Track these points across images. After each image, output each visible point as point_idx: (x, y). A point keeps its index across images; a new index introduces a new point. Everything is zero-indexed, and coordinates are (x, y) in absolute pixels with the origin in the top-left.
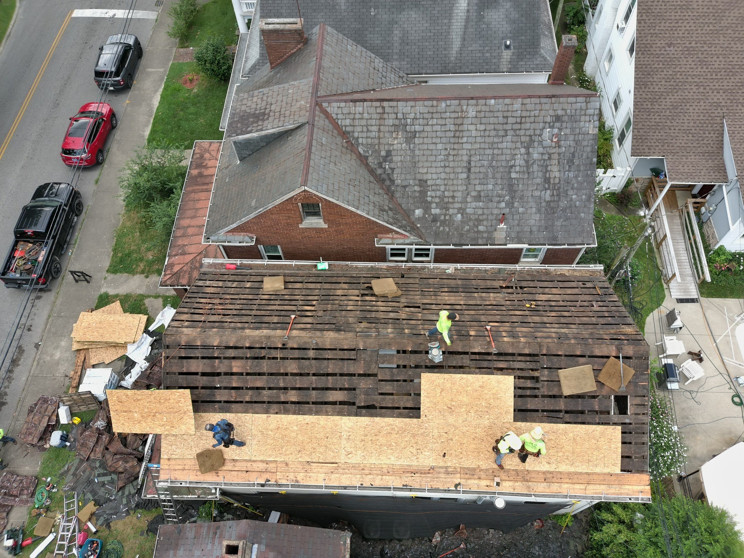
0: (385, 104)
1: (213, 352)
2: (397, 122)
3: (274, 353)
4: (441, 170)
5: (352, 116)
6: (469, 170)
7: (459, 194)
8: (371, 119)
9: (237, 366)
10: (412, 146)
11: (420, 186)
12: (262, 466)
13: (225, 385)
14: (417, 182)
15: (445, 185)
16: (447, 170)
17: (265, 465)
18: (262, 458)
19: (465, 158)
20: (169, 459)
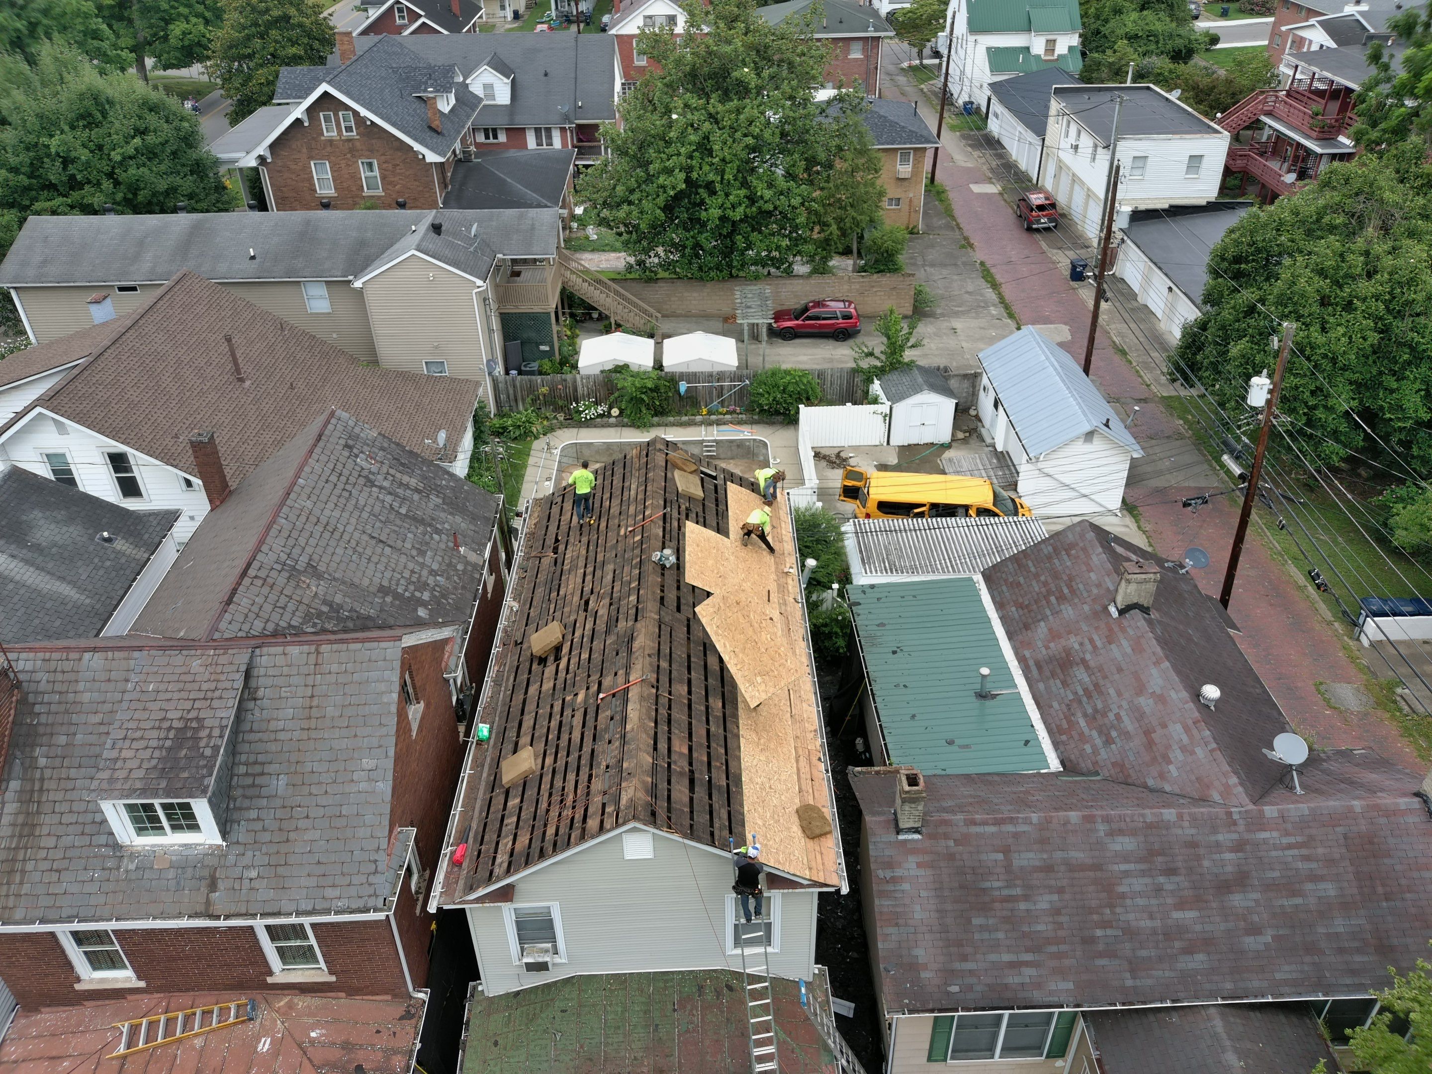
0: (252, 572)
1: (662, 767)
2: (287, 575)
3: (663, 701)
4: (372, 566)
5: (252, 616)
6: (381, 541)
7: (411, 565)
8: (267, 597)
9: (680, 747)
10: (326, 576)
11: (387, 594)
12: (803, 763)
13: (705, 769)
14: (380, 595)
15: (394, 571)
16: (375, 559)
17: (801, 758)
18: (793, 761)
19: (365, 538)
20: (810, 869)
